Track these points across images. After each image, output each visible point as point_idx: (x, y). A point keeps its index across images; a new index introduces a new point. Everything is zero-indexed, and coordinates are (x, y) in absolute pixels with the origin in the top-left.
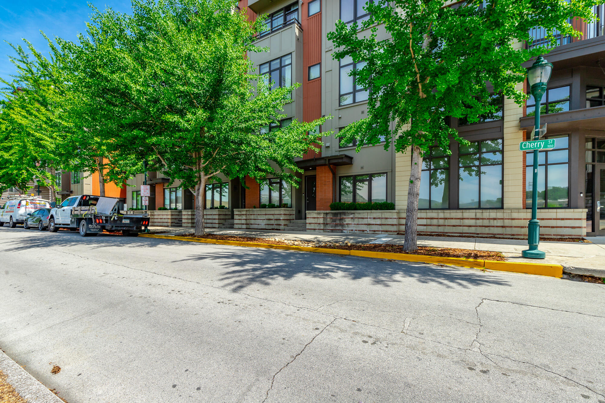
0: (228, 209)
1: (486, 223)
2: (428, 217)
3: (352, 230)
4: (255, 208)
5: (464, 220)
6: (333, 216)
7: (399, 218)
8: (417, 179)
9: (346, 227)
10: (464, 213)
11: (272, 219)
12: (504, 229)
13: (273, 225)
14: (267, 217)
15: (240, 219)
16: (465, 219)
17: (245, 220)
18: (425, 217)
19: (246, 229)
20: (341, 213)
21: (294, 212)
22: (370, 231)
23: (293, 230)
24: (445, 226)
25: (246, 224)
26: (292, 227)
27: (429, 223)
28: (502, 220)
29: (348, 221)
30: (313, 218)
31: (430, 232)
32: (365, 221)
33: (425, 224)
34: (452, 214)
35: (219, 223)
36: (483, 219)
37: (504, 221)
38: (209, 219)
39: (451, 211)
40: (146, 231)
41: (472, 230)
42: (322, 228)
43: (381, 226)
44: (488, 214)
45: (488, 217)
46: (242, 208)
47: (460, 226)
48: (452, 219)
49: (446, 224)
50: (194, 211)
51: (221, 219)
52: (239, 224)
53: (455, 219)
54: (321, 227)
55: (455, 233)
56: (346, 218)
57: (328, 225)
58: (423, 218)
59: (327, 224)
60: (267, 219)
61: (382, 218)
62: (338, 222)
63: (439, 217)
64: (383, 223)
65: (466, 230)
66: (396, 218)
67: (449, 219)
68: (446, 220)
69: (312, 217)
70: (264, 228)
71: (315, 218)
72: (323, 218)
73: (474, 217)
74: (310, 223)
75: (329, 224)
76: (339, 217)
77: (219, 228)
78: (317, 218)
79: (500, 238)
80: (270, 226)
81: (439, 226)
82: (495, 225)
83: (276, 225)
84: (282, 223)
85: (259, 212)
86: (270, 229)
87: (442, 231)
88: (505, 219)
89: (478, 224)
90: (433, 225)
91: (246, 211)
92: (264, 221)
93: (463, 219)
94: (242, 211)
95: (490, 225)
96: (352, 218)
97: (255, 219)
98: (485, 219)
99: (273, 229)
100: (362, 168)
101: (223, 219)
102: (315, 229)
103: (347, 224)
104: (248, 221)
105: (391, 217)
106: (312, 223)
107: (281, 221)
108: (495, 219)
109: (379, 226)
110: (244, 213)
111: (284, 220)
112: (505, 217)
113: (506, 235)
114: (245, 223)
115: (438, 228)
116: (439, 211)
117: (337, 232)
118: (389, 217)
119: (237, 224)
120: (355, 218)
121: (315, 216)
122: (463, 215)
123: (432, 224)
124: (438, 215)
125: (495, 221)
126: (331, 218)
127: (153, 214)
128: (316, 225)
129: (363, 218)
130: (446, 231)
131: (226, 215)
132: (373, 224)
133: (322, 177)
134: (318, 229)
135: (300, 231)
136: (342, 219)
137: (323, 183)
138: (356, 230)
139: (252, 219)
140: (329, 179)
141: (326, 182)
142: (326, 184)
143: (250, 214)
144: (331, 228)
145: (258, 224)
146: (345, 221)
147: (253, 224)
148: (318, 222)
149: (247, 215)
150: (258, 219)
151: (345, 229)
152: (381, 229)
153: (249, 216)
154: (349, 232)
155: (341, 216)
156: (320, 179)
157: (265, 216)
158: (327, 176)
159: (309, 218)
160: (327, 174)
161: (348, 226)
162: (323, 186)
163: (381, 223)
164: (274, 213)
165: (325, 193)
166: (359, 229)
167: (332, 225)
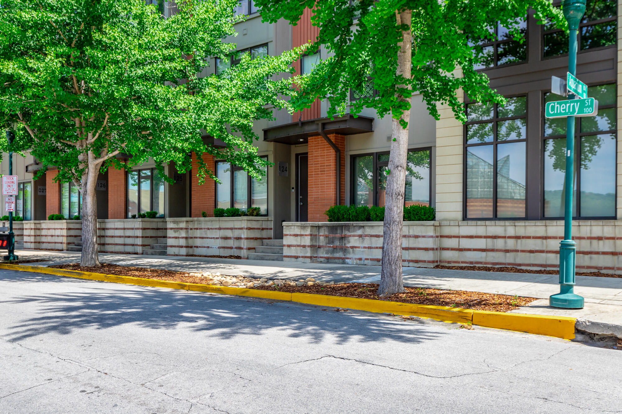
0: (164, 217)
1: (586, 245)
2: (488, 234)
3: (360, 259)
4: (204, 215)
5: (548, 240)
6: (329, 233)
7: (441, 236)
8: (398, 166)
9: (349, 253)
10: (548, 228)
11: (230, 238)
12: (616, 257)
13: (231, 248)
14: (222, 233)
15: (176, 238)
16: (550, 238)
17: (184, 240)
19: (187, 256)
20: (342, 227)
21: (271, 225)
23: (262, 259)
24: (517, 251)
25: (187, 247)
26: (262, 252)
27: (490, 247)
28: (611, 241)
29: (353, 241)
30: (293, 235)
31: (491, 264)
33: (484, 247)
34: (528, 228)
35: (143, 245)
36: (579, 238)
37: (615, 243)
38: (129, 237)
39: (528, 223)
40: (12, 258)
42: (309, 254)
43: (407, 252)
44: (589, 228)
45: (589, 235)
47: (542, 252)
48: (529, 237)
49: (519, 248)
50: (104, 222)
51: (146, 237)
52: (175, 246)
53: (534, 238)
54: (306, 253)
55: (534, 265)
56: (350, 236)
57: (322, 249)
58: (480, 237)
59: (319, 247)
60: (222, 238)
61: (410, 236)
62: (337, 243)
63: (507, 235)
64: (411, 246)
65: (551, 259)
66: (432, 237)
67: (523, 237)
68: (519, 241)
69: (292, 233)
70: (217, 254)
71: (296, 235)
72: (311, 235)
74: (289, 246)
75: (322, 246)
76: (338, 235)
77: (142, 254)
78: (301, 235)
79: (607, 275)
80: (226, 250)
81: (507, 251)
82: (601, 249)
83: (236, 248)
84: (244, 244)
85: (209, 223)
86: (226, 257)
87: (512, 262)
88: (618, 238)
90: (497, 250)
91: (187, 222)
92: (218, 240)
93: (546, 238)
94: (181, 222)
95: (593, 250)
96: (360, 236)
97: (202, 238)
98: (584, 238)
99: (231, 257)
100: (389, 139)
101: (151, 237)
102: (297, 257)
103: (352, 247)
104: (190, 241)
105: (424, 234)
106: (292, 246)
107: (243, 241)
108: (600, 238)
109: (404, 251)
110: (183, 225)
111: (247, 239)
112: (618, 236)
113: (618, 269)
114: (184, 244)
115: (505, 256)
116: (507, 223)
117: (336, 263)
118: (420, 234)
119: (171, 246)
120: (366, 236)
121: (297, 231)
122: (546, 230)
123: (496, 248)
124: (505, 230)
125: (601, 242)
126: (326, 237)
127: (38, 226)
128: (299, 249)
130: (518, 261)
131: (158, 229)
133: (318, 156)
134: (302, 257)
135: (273, 260)
136: (345, 237)
137: (318, 169)
138: (367, 259)
139: (196, 238)
140: (329, 160)
141: (324, 166)
142: (324, 171)
143: (195, 229)
144: (326, 256)
145: (208, 247)
146: (349, 242)
147: (200, 247)
148: (302, 244)
149: (189, 230)
150: (207, 238)
151: (348, 256)
152: (407, 258)
153: (192, 231)
154: (355, 262)
155: (343, 232)
156: (315, 161)
157: (218, 231)
158: (327, 155)
159: (288, 236)
160: (326, 152)
161: (353, 252)
162: (319, 174)
163: (407, 246)
164: (233, 227)
165: (323, 187)
166: (371, 257)
167: (327, 248)
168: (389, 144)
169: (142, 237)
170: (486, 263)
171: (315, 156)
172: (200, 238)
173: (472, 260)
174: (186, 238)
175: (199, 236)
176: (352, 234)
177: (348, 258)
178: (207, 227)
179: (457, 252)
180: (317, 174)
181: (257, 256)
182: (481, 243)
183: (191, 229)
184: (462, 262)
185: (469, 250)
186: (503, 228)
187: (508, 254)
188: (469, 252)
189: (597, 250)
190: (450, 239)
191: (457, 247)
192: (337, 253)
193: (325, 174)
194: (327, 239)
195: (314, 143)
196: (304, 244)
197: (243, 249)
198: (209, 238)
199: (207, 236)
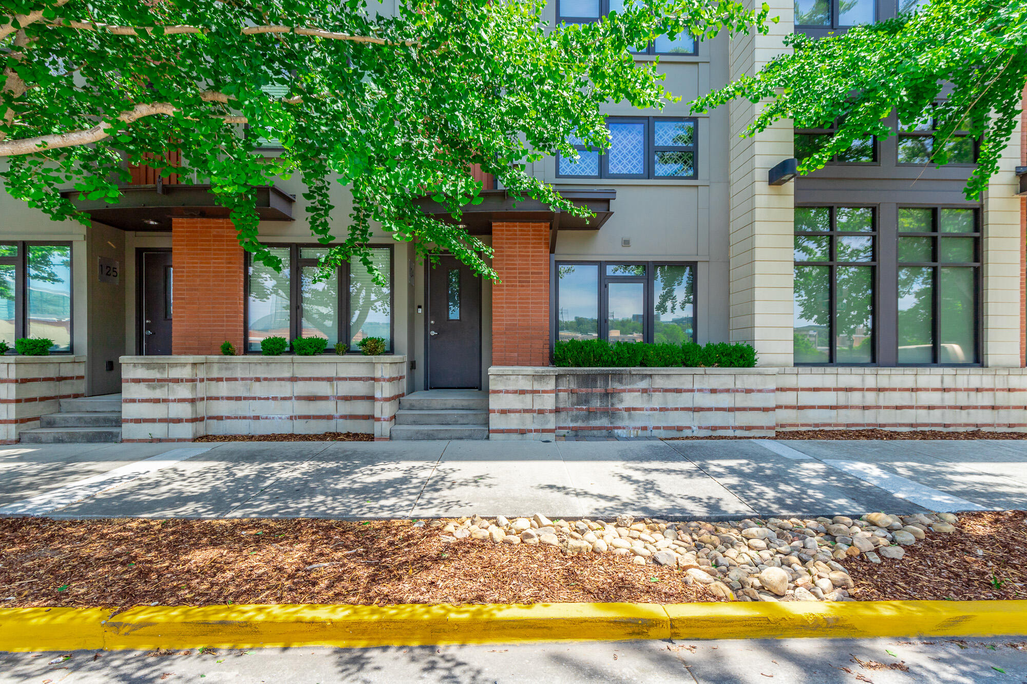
0: (71, 350)
1: (962, 399)
2: (840, 386)
3: (644, 428)
4: (228, 351)
5: (919, 393)
6: (580, 386)
7: (778, 390)
9: (623, 420)
11: (326, 398)
12: (995, 412)
13: (329, 417)
14: (302, 388)
15: (157, 401)
16: (921, 390)
17: (186, 405)
19: (194, 440)
20: (605, 376)
21: (404, 370)
22: (700, 428)
24: (878, 407)
25: (193, 420)
26: (415, 423)
27: (842, 402)
28: (991, 393)
29: (629, 400)
30: (515, 392)
32: (685, 400)
33: (834, 404)
34: (894, 378)
35: (19, 421)
36: (956, 390)
37: (995, 395)
41: (935, 417)
42: (550, 425)
43: (731, 414)
44: (965, 377)
45: (966, 386)
47: (911, 407)
48: (894, 390)
49: (881, 403)
51: (28, 400)
52: (153, 421)
53: (900, 390)
54: (547, 422)
55: (901, 425)
56: (624, 391)
57: (565, 414)
58: (829, 389)
59: (558, 411)
60: (299, 398)
61: (737, 391)
62: (596, 403)
63: (866, 387)
64: (737, 405)
65: (923, 417)
66: (771, 391)
67: (886, 390)
68: (881, 394)
69: (510, 388)
70: (286, 430)
71: (523, 392)
72: (555, 391)
73: (939, 386)
74: (503, 412)
75: (564, 409)
76: (599, 388)
77: (18, 441)
78: (533, 392)
80: (312, 422)
81: (865, 408)
82: (980, 403)
83: (343, 417)
84: (384, 410)
87: (873, 421)
88: (997, 390)
89: (947, 404)
90: (852, 407)
91: (194, 364)
92: (288, 403)
93: (916, 390)
94: (176, 365)
95: (971, 404)
96: (644, 391)
97: (238, 399)
98: (960, 390)
100: (626, 243)
101: (43, 399)
102: (523, 432)
103: (628, 410)
104: (201, 406)
105: (760, 387)
106: (510, 411)
107: (378, 403)
108: (978, 390)
109: (726, 413)
110: (181, 373)
111: (389, 399)
112: (998, 387)
113: (999, 425)
114: (189, 416)
115: (863, 414)
117: (594, 437)
118: (753, 387)
119: (139, 421)
120: (655, 390)
121: (524, 384)
122: (917, 381)
123: (850, 404)
124: (863, 380)
125: (979, 395)
126: (572, 392)
128: (528, 416)
129: (678, 391)
130: (881, 421)
131: (60, 379)
132: (710, 409)
133: (515, 256)
134: (536, 431)
135: (461, 439)
136: (612, 394)
137: (515, 277)
138: (658, 428)
139: (217, 398)
140: (537, 265)
141: (528, 273)
142: (529, 282)
143: (209, 379)
144: (571, 425)
145: (257, 418)
146: (621, 401)
147: (228, 418)
148: (536, 407)
149: (198, 383)
150: (254, 398)
151: (619, 424)
152: (732, 423)
153: (203, 384)
154: (633, 433)
155: (608, 384)
156: (507, 264)
157: (288, 384)
158: (533, 256)
159: (501, 394)
160: (530, 250)
161: (630, 417)
162: (516, 286)
163: (731, 405)
164: (334, 375)
165: (526, 308)
166: (665, 425)
167: (575, 413)
168: (626, 250)
169: (18, 401)
170: (835, 425)
171: (509, 256)
172: (229, 398)
173: (817, 422)
174: (193, 401)
175: (225, 394)
176: (628, 387)
177: (619, 428)
178: (252, 375)
179: (795, 411)
180: (512, 286)
181: (418, 432)
182: (829, 398)
183: (202, 380)
184: (803, 425)
185: (813, 407)
186: (860, 378)
187: (867, 412)
188: (812, 410)
189: (975, 404)
190: (784, 393)
191: (794, 403)
192: (596, 419)
193: (528, 286)
194: (575, 396)
195: (505, 233)
196: (541, 407)
197: (378, 420)
198: (260, 399)
199: (253, 395)
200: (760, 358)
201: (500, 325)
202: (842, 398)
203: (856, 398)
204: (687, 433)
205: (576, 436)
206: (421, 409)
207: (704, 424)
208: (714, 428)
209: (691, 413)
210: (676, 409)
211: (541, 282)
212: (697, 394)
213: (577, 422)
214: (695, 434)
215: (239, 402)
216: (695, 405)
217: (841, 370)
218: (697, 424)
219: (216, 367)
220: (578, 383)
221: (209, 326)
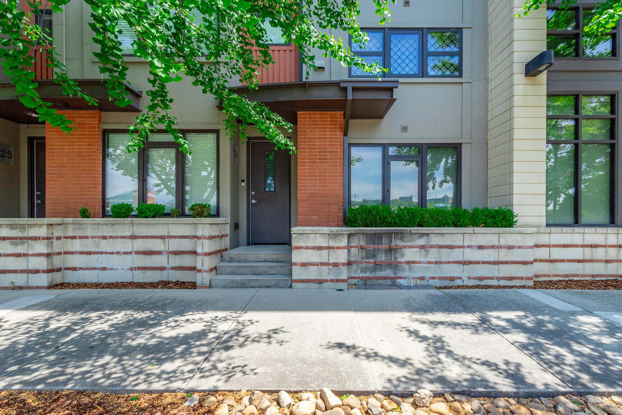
2: (586, 243)
3: (422, 278)
4: (85, 214)
6: (368, 243)
7: (537, 246)
9: (403, 271)
11: (159, 253)
13: (162, 269)
14: (140, 245)
15: (19, 255)
17: (42, 258)
18: (581, 243)
19: (49, 287)
20: (389, 234)
21: (227, 229)
22: (469, 278)
23: (242, 285)
24: (619, 261)
25: (48, 271)
26: (232, 273)
27: (588, 257)
29: (410, 255)
30: (314, 248)
31: (590, 276)
32: (457, 255)
33: (581, 258)
42: (343, 276)
43: (496, 266)
46: (31, 215)
49: (621, 258)
52: (16, 272)
54: (339, 274)
56: (405, 247)
57: (358, 267)
58: (576, 246)
59: (350, 263)
60: (138, 253)
61: (501, 247)
62: (382, 257)
63: (609, 244)
64: (501, 259)
66: (532, 247)
68: (621, 250)
69: (310, 245)
70: (126, 280)
71: (320, 248)
72: (347, 248)
74: (304, 265)
75: (355, 262)
76: (384, 245)
78: (329, 248)
80: (148, 272)
81: (608, 262)
83: (173, 268)
87: (615, 273)
90: (596, 261)
91: (50, 225)
92: (129, 257)
94: (34, 226)
96: (422, 247)
97: (89, 253)
99: (165, 284)
100: (405, 129)
102: (320, 282)
103: (408, 263)
104: (57, 259)
105: (520, 244)
106: (309, 264)
107: (200, 258)
109: (491, 266)
110: (39, 232)
111: (209, 254)
114: (45, 267)
115: (606, 266)
118: (515, 244)
120: (432, 247)
121: (322, 242)
123: (595, 258)
124: (606, 239)
126: (362, 248)
128: (324, 268)
129: (451, 247)
132: (477, 263)
133: (315, 138)
134: (331, 281)
135: (268, 287)
136: (395, 250)
137: (316, 155)
138: (434, 278)
139: (72, 253)
140: (333, 145)
141: (326, 152)
142: (327, 159)
143: (65, 237)
144: (361, 275)
145: (104, 269)
146: (403, 255)
147: (81, 269)
148: (332, 261)
149: (55, 241)
150: (102, 253)
151: (401, 274)
152: (496, 274)
153: (59, 241)
154: (413, 283)
155: (391, 241)
156: (309, 145)
157: (129, 241)
158: (330, 138)
159: (302, 250)
160: (328, 133)
161: (410, 269)
162: (316, 162)
163: (496, 259)
164: (166, 234)
165: (324, 180)
166: (440, 276)
167: (364, 265)
168: (405, 135)
170: (583, 276)
171: (310, 138)
172: (82, 253)
173: (566, 273)
174: (48, 255)
175: (78, 249)
176: (409, 244)
177: (401, 278)
178: (100, 234)
179: (547, 264)
180: (314, 162)
181: (233, 281)
182: (577, 253)
183: (59, 238)
184: (554, 276)
185: (563, 261)
186: (603, 236)
187: (609, 265)
188: (562, 263)
191: (547, 258)
192: (381, 270)
193: (327, 162)
194: (364, 251)
195: (308, 119)
196: (336, 261)
197: (200, 271)
198: (106, 253)
199: (100, 250)
200: (520, 220)
201: (304, 193)
202: (588, 253)
203: (600, 253)
204: (458, 282)
205: (365, 284)
206: (239, 262)
207: (473, 275)
208: (481, 279)
209: (461, 266)
210: (449, 262)
211: (337, 159)
212: (467, 250)
213: (366, 273)
214: (465, 283)
215: (89, 256)
216: (465, 259)
217: (587, 230)
218: (466, 275)
219: (71, 227)
220: (367, 240)
221: (75, 195)
